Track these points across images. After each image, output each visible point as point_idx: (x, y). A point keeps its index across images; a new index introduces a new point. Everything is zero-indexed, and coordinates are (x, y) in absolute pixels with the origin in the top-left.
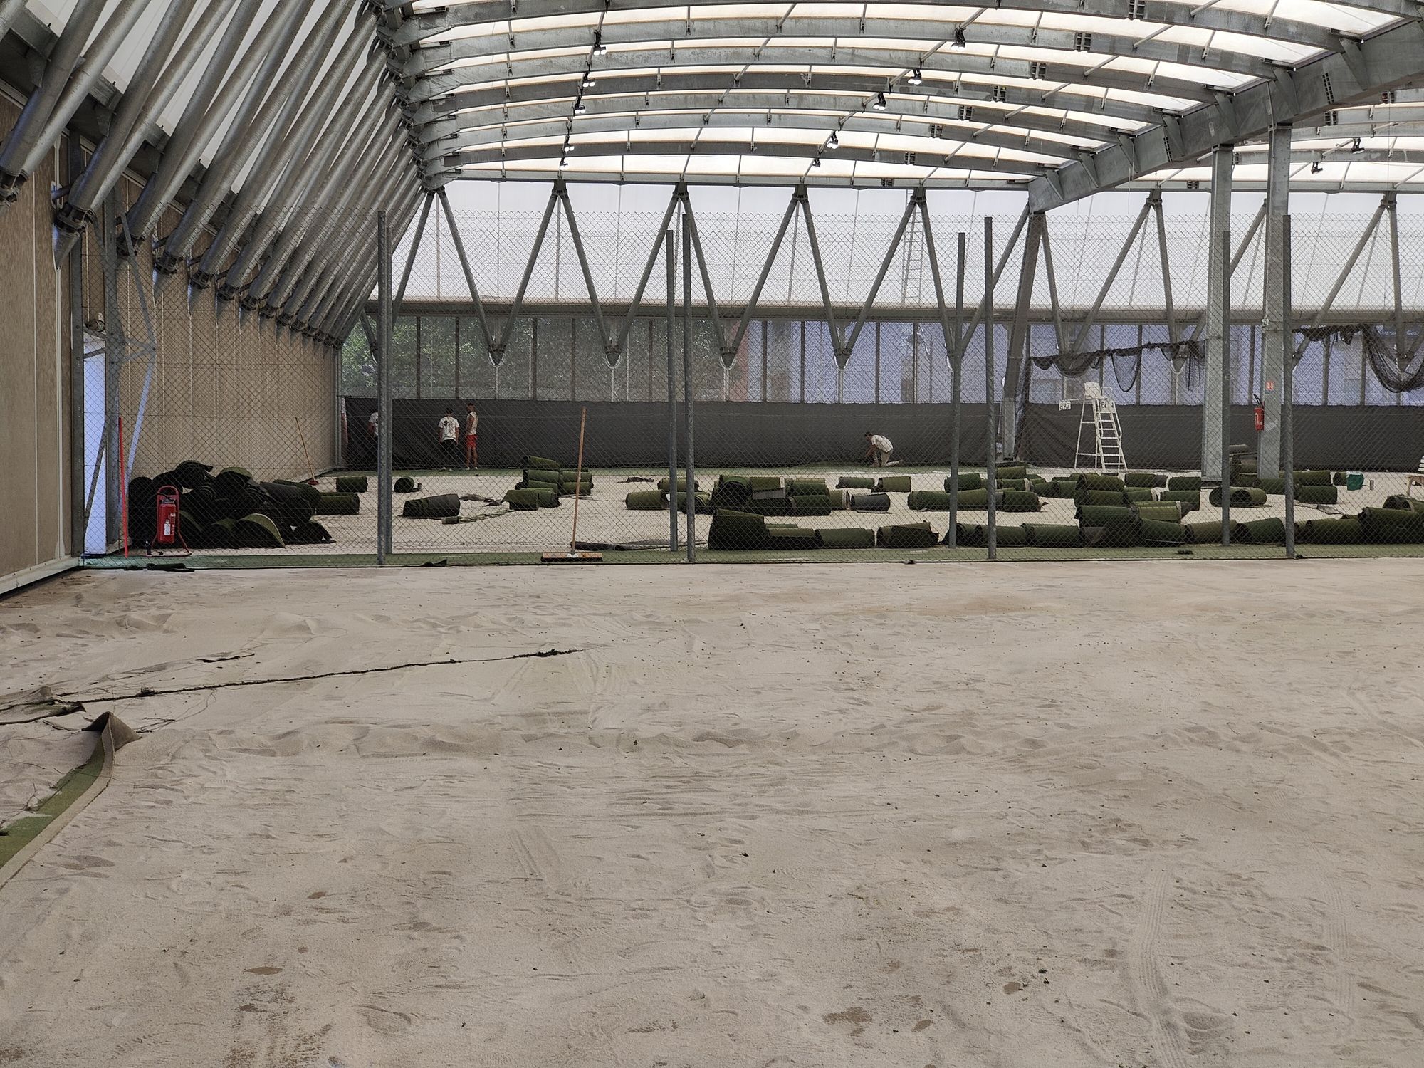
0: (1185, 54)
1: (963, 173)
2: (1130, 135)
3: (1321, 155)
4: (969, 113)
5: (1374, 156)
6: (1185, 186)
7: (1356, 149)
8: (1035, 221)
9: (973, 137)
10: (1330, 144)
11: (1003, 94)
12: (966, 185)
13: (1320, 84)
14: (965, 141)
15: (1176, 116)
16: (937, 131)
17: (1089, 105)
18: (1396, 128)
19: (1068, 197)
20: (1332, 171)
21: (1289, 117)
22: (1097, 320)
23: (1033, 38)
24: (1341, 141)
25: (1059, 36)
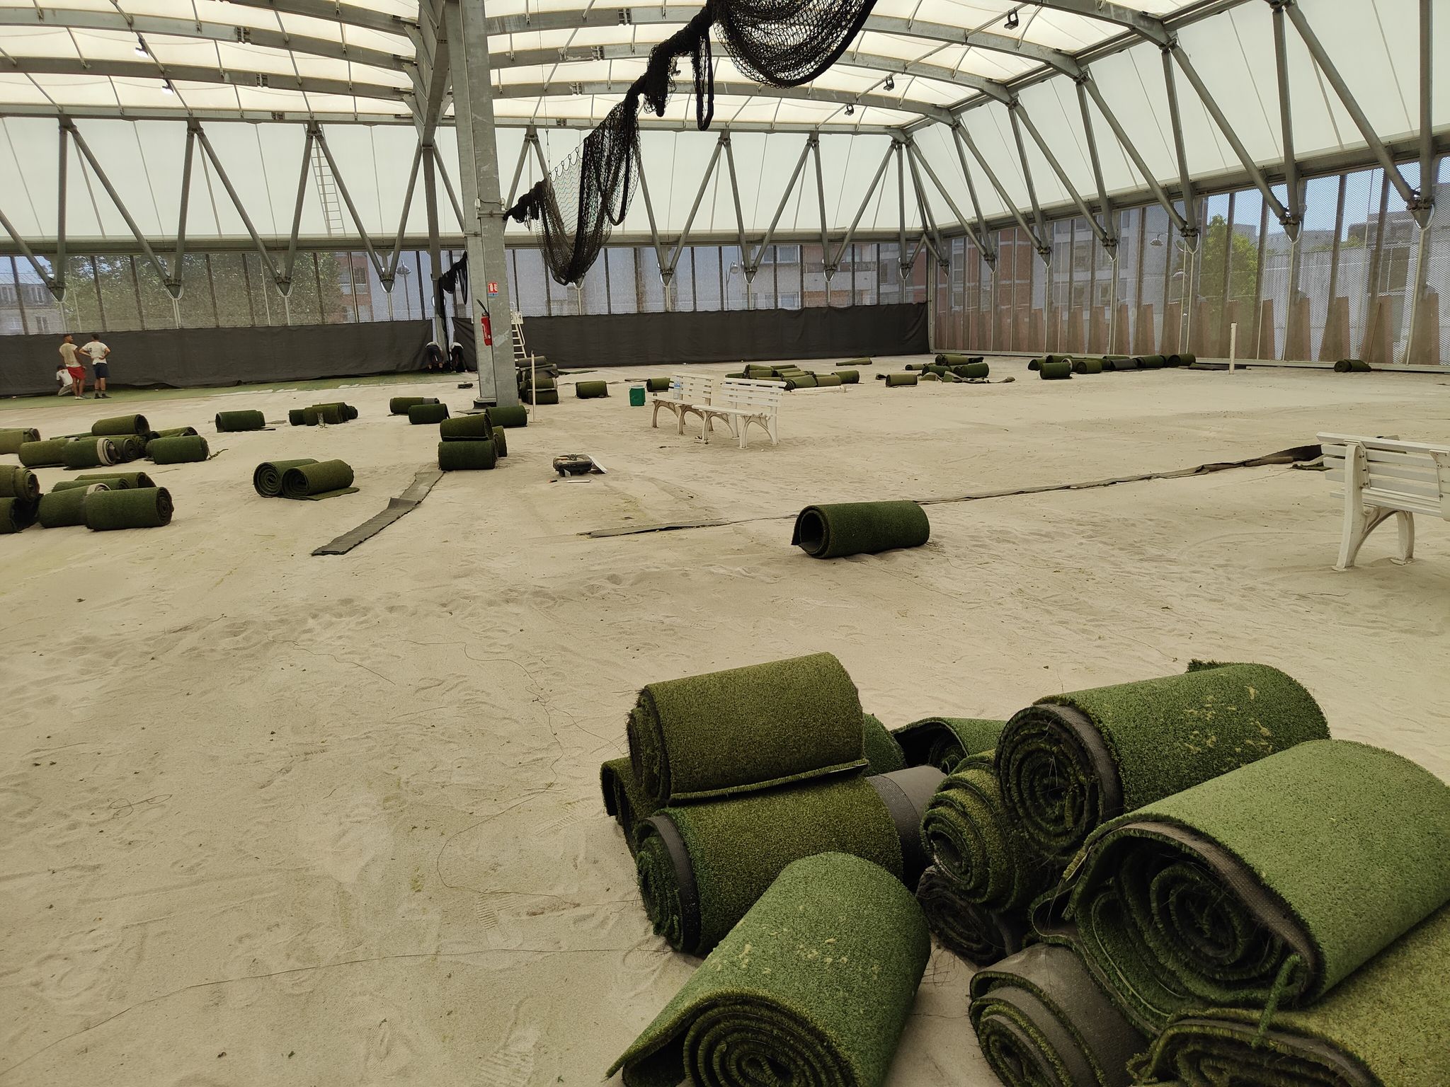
6: (555, 124)
8: (426, 154)
12: (355, 119)
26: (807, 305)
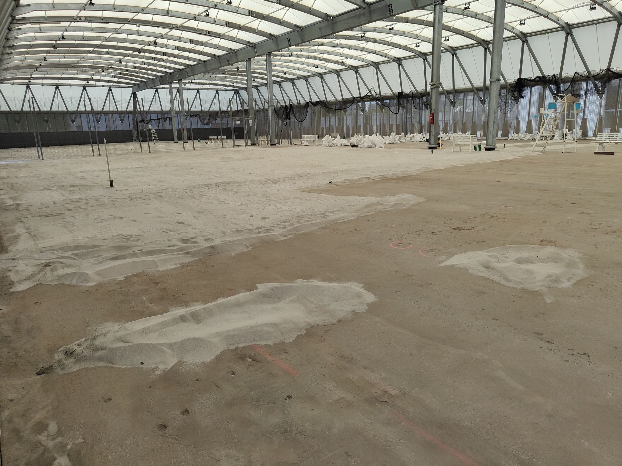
0: (162, 66)
1: (119, 85)
2: (152, 79)
3: (186, 83)
4: (121, 74)
5: (195, 83)
6: (162, 88)
7: (192, 82)
8: (135, 95)
9: (121, 78)
10: (187, 81)
11: (128, 71)
12: (119, 87)
13: (186, 73)
14: (119, 78)
15: (161, 76)
16: (114, 76)
17: (144, 73)
18: (198, 79)
19: (141, 90)
20: (188, 86)
21: (181, 78)
22: (149, 113)
23: (134, 62)
24: (189, 81)
25: (139, 62)
26: (217, 127)
